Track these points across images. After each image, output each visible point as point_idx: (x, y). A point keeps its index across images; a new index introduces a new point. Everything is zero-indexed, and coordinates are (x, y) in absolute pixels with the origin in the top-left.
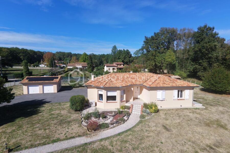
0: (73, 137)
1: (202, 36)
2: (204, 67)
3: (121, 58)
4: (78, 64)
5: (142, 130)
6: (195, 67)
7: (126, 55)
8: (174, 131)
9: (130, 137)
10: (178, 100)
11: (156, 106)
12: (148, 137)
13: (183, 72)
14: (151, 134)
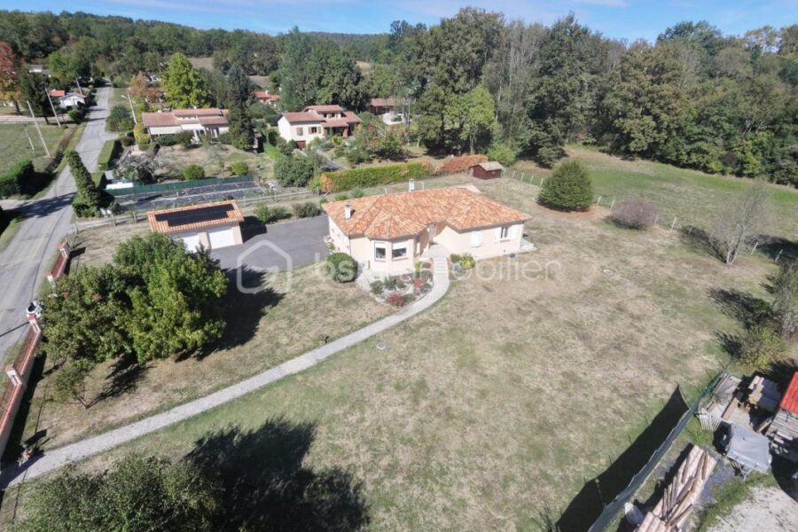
0: (381, 318)
1: (558, 55)
2: (553, 137)
3: (327, 86)
4: (184, 117)
5: (459, 295)
6: (536, 136)
7: (344, 75)
8: (497, 290)
9: (448, 306)
10: (501, 242)
11: (471, 259)
12: (468, 302)
13: (508, 149)
14: (471, 299)
